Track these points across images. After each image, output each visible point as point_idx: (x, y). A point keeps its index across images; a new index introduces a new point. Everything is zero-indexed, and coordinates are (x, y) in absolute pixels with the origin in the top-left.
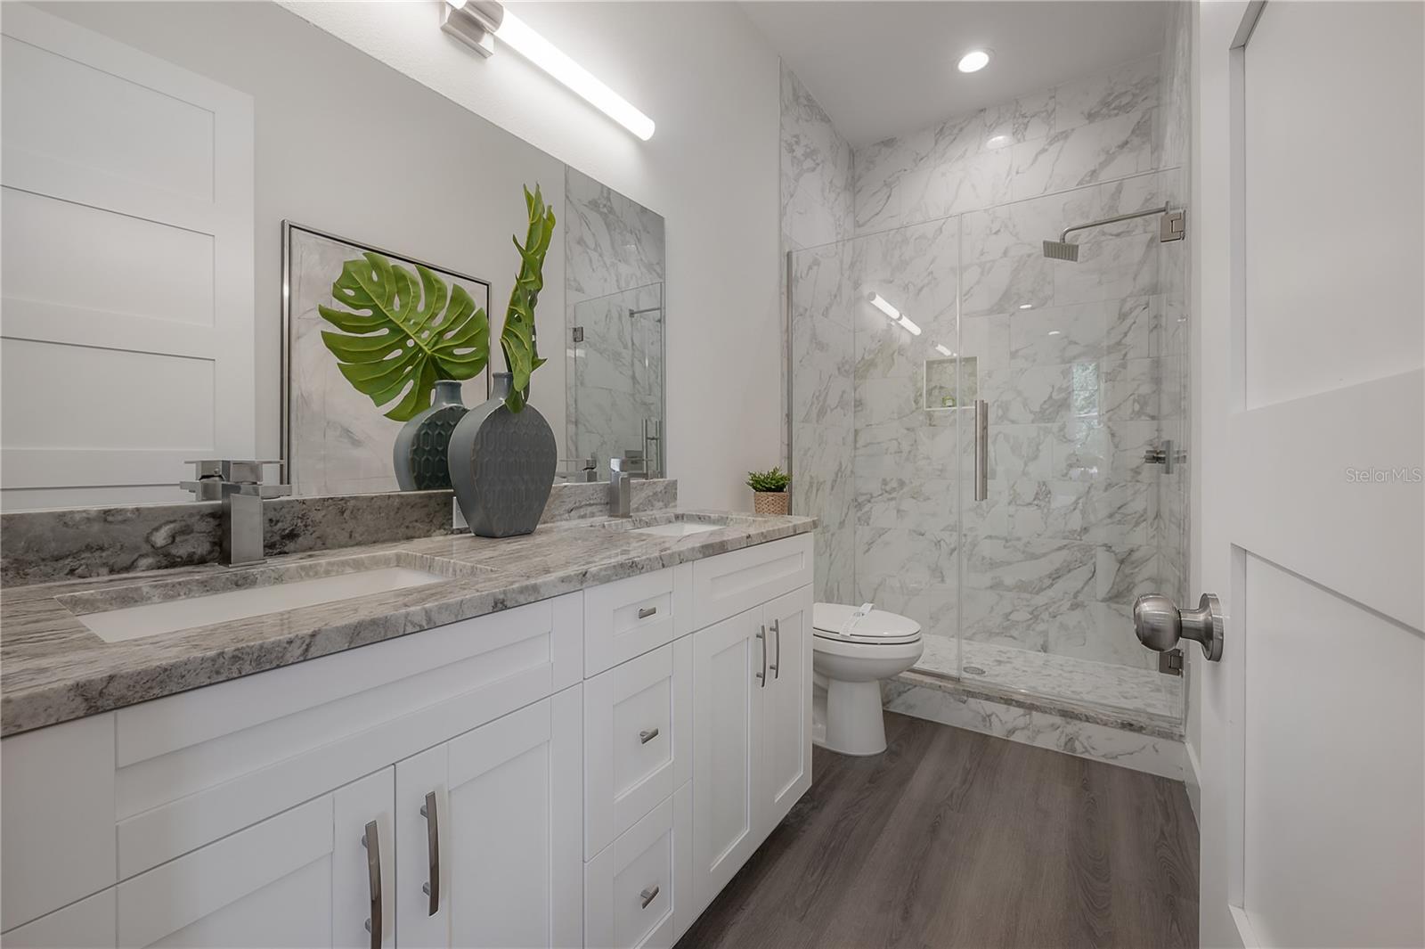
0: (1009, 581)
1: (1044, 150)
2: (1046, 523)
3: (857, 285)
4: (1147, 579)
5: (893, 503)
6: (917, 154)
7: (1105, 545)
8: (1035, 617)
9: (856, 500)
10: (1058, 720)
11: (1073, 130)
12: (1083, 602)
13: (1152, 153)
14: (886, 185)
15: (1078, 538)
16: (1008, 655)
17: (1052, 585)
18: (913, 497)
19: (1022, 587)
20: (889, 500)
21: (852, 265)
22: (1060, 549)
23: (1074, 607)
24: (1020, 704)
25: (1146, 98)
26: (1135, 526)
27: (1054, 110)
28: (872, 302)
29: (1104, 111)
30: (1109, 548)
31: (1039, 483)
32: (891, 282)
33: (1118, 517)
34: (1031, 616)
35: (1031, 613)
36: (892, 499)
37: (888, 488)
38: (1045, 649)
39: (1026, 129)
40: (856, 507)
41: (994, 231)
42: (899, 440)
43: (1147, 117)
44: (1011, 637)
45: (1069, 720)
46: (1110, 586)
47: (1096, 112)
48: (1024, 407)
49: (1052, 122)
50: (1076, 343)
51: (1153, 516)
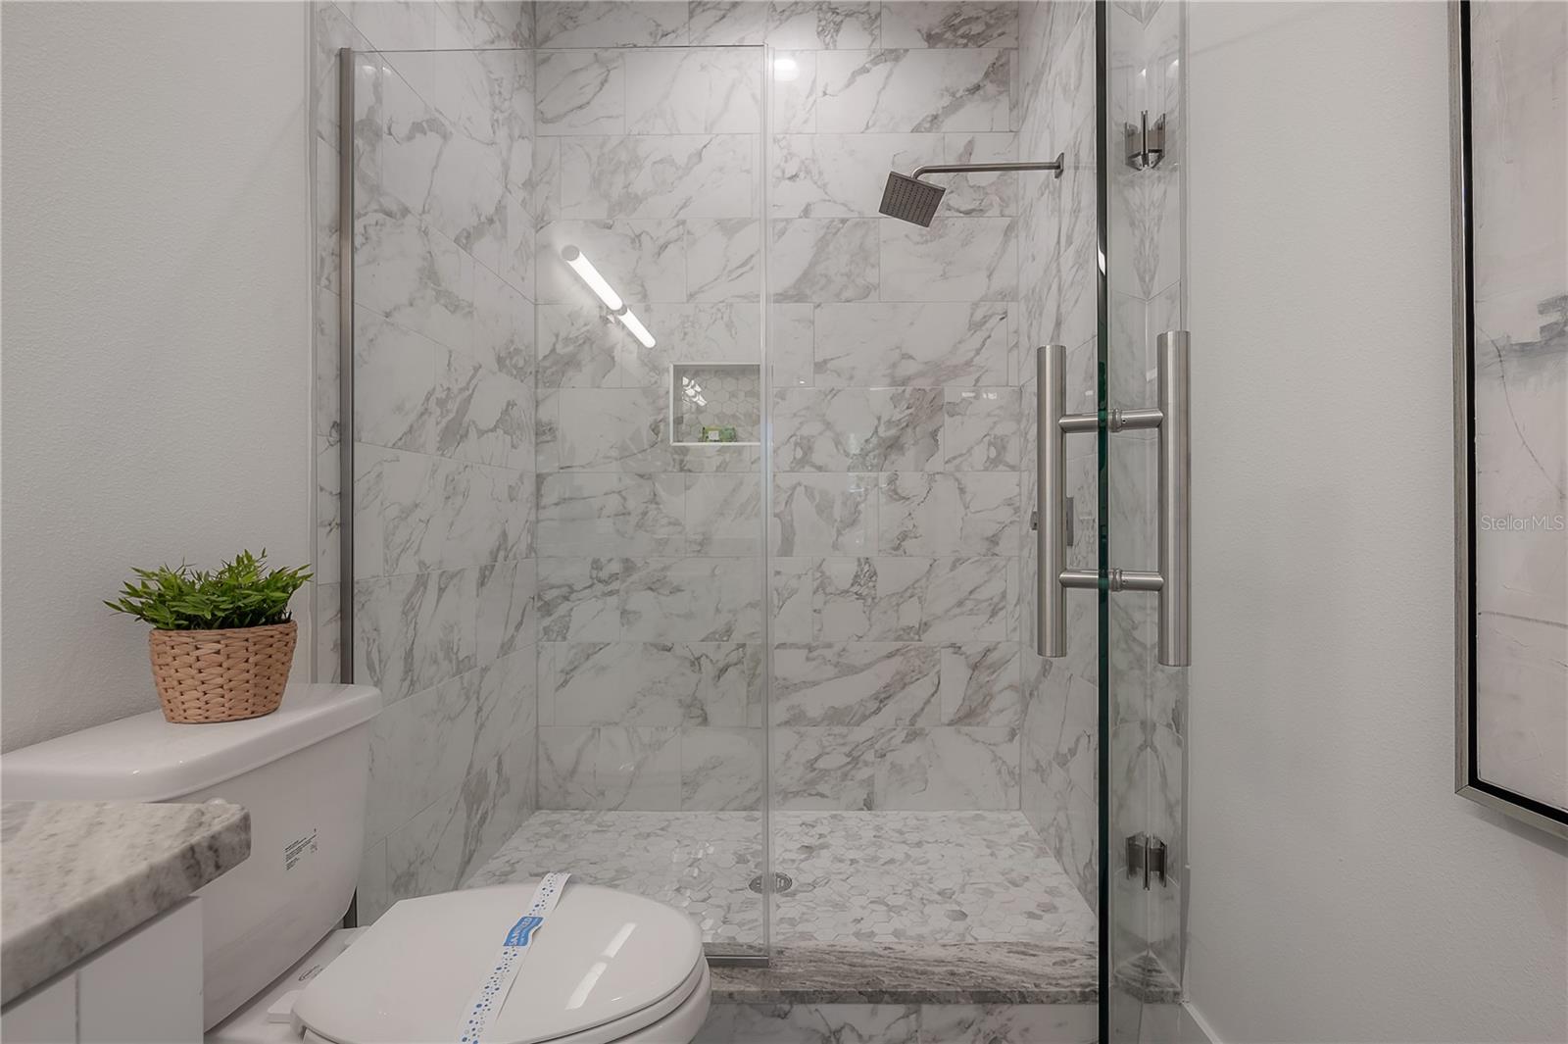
0: (814, 711)
1: (864, 70)
2: (869, 619)
3: (540, 223)
4: (1006, 689)
5: (613, 600)
6: (658, 25)
7: (953, 645)
8: (854, 760)
9: (540, 598)
10: (969, 1011)
11: (907, 51)
12: (923, 729)
13: (1011, 110)
14: (597, 61)
15: (917, 637)
16: (819, 829)
17: (879, 709)
18: (651, 589)
19: (836, 717)
20: (605, 594)
21: (530, 185)
22: (890, 656)
23: (913, 736)
24: (897, 997)
25: (1003, 33)
26: (991, 617)
27: (880, 14)
28: (571, 263)
29: (949, 35)
30: (956, 648)
31: (859, 560)
32: (610, 227)
33: (969, 604)
34: (849, 759)
35: (848, 755)
36: (611, 593)
37: (603, 575)
38: (869, 805)
39: (837, 31)
40: (539, 609)
41: (788, 175)
42: (624, 493)
43: (1003, 60)
44: (818, 794)
45: (990, 1006)
46: (960, 703)
47: (937, 34)
48: (836, 447)
49: (877, 32)
50: (911, 357)
51: (1014, 602)
